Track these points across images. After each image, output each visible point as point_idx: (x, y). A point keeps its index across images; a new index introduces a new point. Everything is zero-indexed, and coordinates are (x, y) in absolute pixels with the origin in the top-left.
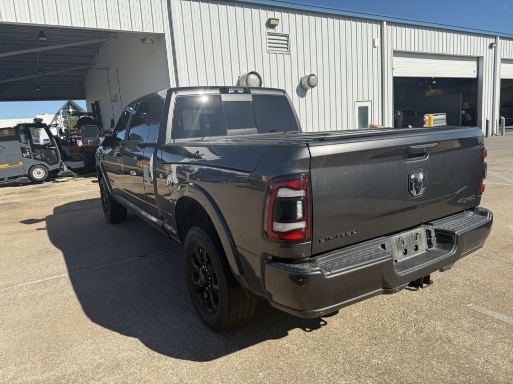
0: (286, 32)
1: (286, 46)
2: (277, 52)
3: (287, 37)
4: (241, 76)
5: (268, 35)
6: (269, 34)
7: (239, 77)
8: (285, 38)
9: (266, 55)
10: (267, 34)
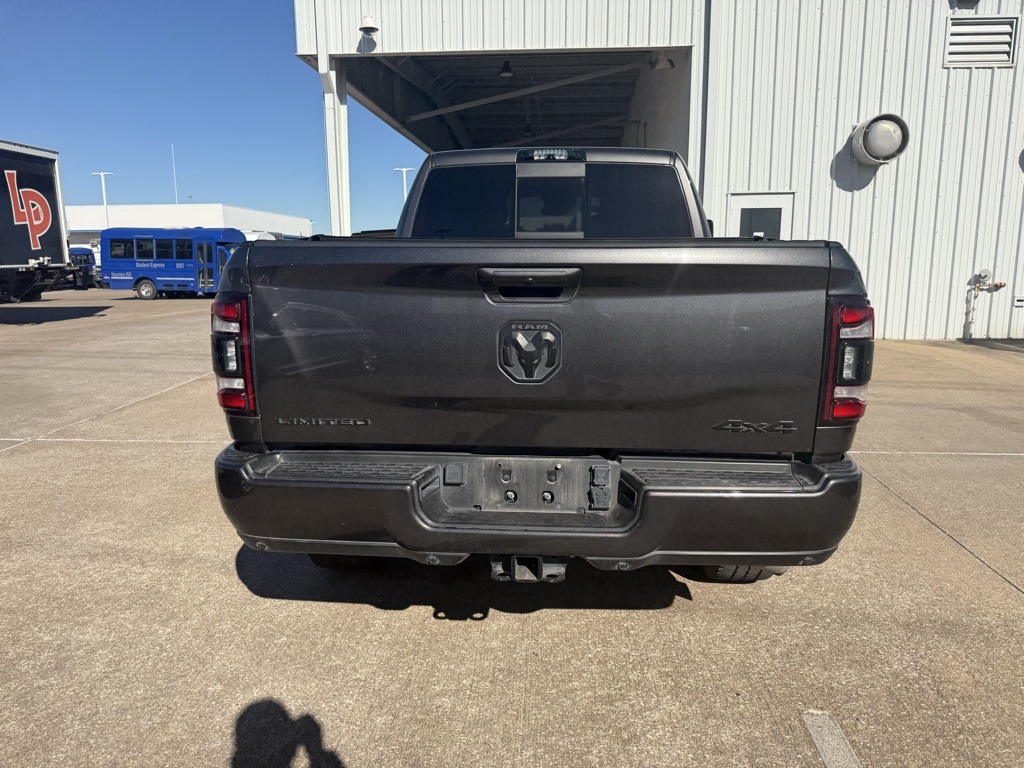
0: (1008, 12)
1: (1006, 48)
2: (973, 65)
3: (1011, 24)
4: (859, 125)
5: (953, 24)
6: (956, 22)
7: (854, 129)
8: (1007, 28)
9: (938, 75)
10: (950, 22)
